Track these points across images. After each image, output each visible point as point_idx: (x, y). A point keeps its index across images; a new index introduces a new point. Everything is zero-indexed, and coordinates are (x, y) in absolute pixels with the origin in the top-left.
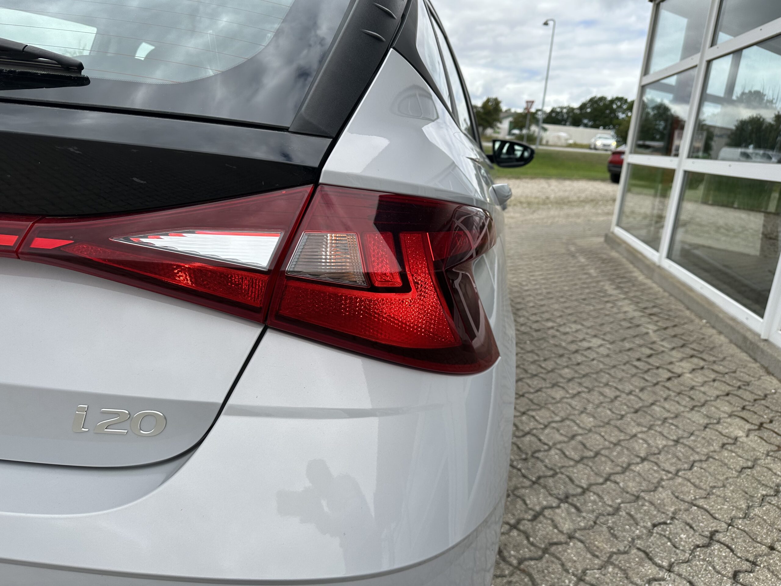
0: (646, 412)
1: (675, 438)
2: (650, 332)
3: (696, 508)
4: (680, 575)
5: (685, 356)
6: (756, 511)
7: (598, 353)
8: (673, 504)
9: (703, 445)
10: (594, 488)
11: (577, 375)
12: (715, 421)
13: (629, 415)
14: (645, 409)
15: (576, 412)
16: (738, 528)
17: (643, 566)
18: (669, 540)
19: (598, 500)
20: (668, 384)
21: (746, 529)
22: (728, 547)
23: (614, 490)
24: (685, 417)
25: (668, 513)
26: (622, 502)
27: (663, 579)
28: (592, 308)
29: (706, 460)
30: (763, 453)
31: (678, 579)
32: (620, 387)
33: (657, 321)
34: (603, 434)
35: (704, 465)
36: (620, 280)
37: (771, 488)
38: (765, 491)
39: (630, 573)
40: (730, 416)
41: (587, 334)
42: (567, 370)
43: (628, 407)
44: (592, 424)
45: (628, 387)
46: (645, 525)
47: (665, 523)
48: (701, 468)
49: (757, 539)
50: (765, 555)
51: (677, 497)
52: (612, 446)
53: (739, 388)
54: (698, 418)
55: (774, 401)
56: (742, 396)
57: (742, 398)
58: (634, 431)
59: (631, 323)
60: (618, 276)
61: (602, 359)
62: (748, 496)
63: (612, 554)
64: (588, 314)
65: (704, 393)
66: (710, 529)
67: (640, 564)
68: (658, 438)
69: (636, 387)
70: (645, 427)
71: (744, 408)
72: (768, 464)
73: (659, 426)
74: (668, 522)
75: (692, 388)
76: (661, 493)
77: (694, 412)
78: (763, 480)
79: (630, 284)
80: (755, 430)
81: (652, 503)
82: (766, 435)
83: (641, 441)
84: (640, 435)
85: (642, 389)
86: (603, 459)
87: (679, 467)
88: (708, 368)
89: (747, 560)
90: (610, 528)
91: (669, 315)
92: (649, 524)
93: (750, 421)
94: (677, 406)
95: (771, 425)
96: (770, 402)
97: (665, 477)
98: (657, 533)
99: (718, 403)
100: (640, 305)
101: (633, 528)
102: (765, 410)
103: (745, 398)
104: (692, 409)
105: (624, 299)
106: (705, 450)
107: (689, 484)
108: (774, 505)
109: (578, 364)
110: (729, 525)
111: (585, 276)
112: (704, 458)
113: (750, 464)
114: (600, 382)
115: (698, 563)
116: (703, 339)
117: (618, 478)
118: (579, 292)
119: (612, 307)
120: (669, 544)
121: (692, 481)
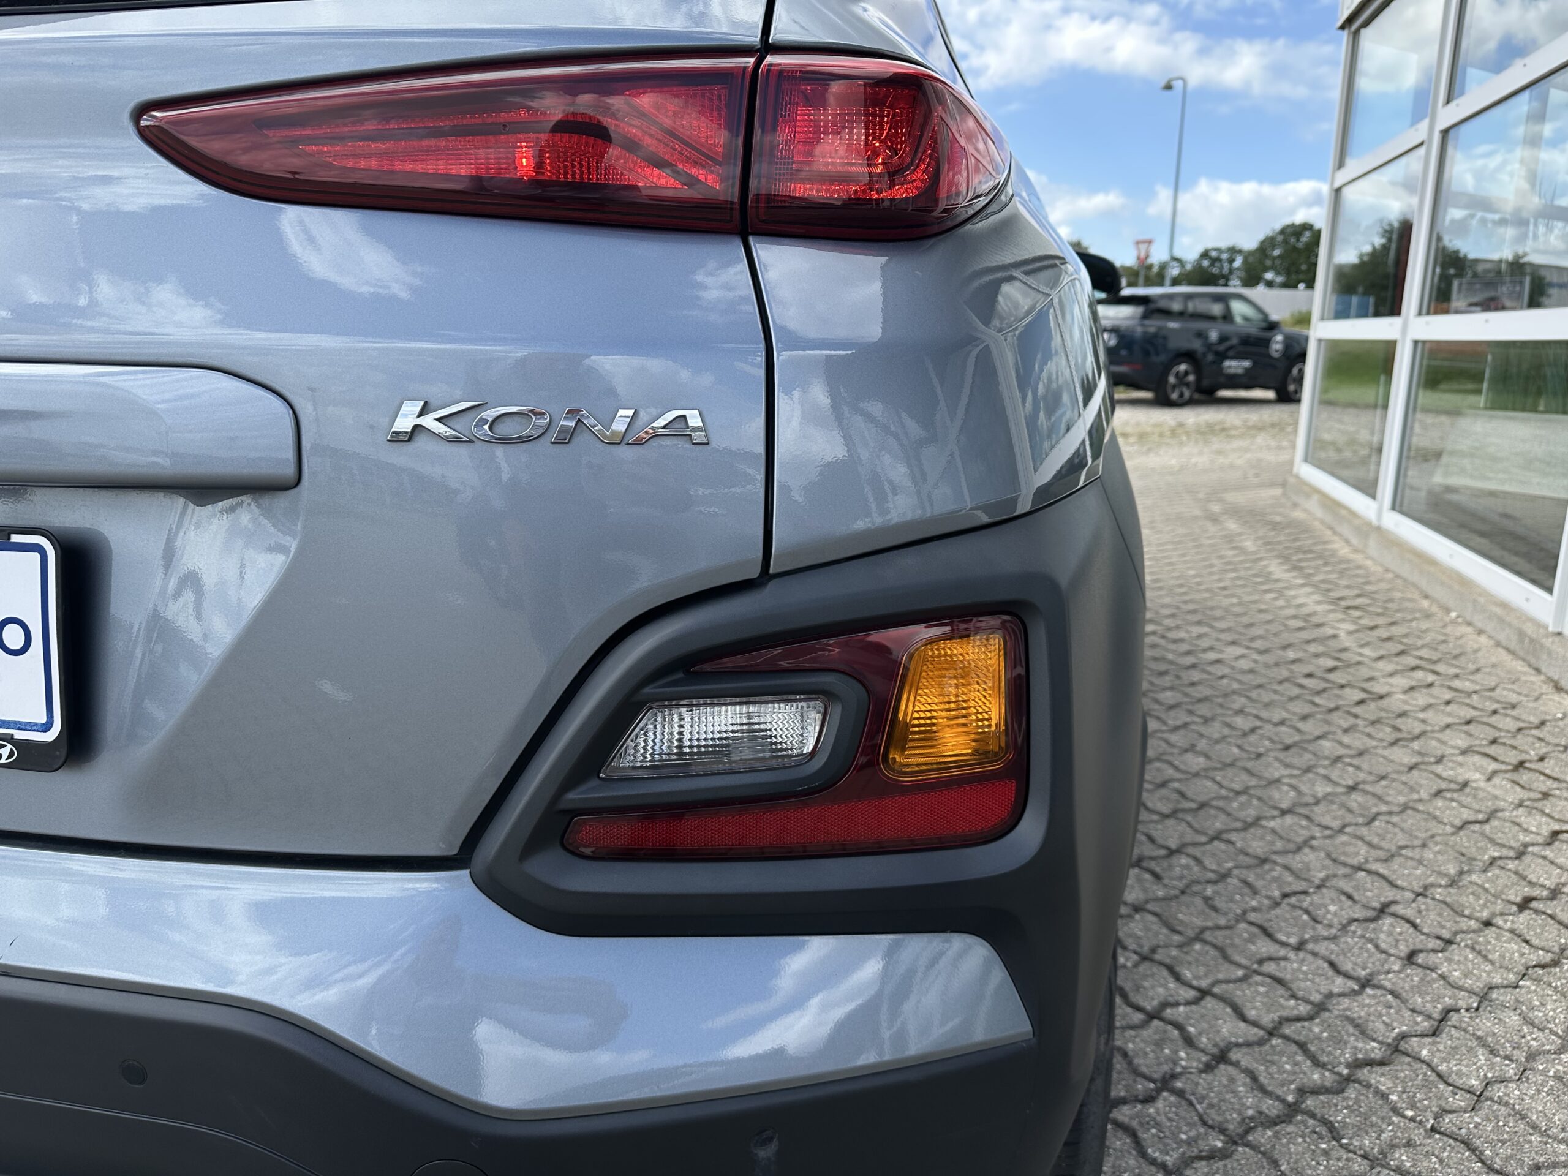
0: (1305, 749)
1: (1350, 783)
2: (1342, 634)
3: (1363, 874)
4: (1315, 954)
5: (1399, 668)
6: (1474, 877)
7: (1233, 668)
8: (1324, 868)
9: (1400, 793)
10: (1190, 850)
11: (1186, 700)
12: (1432, 760)
13: (1272, 754)
14: (1305, 745)
15: (1176, 751)
16: (1433, 899)
17: (1254, 943)
18: (1307, 912)
19: (1192, 863)
20: (1357, 710)
21: (1448, 900)
22: (1409, 921)
23: (1224, 852)
24: (1376, 754)
25: (1312, 879)
26: (1236, 867)
27: (1285, 959)
28: (1235, 600)
29: (1402, 812)
30: (1512, 803)
31: (1310, 958)
32: (1264, 714)
33: (1359, 618)
34: (1218, 778)
35: (1395, 819)
36: (1301, 556)
37: (1512, 848)
38: (1498, 851)
39: (1230, 951)
40: (1464, 752)
41: (1218, 640)
42: (1169, 694)
43: (1272, 741)
44: (1203, 766)
45: (1277, 715)
46: (1269, 893)
47: (1305, 893)
48: (1388, 822)
49: (1463, 912)
50: (1474, 931)
51: (1335, 861)
52: (1231, 795)
53: (1495, 712)
54: (1402, 756)
55: (1557, 730)
56: (1496, 724)
57: (1495, 727)
58: (1277, 775)
59: (1306, 621)
60: (1299, 550)
61: (1239, 677)
62: (1464, 859)
63: (1203, 930)
64: (1226, 610)
65: (1424, 721)
66: (1382, 899)
67: (1252, 940)
68: (1318, 783)
69: (1294, 714)
70: (1299, 769)
71: (1494, 742)
72: (1516, 816)
73: (1325, 767)
74: (1311, 890)
75: (1403, 714)
76: (1306, 855)
77: (1395, 748)
78: (1500, 838)
79: (1320, 562)
80: (1506, 771)
81: (1287, 868)
82: (1525, 778)
83: (1286, 788)
84: (1286, 780)
85: (1305, 718)
86: (1213, 812)
87: (1347, 821)
88: (1442, 686)
89: (1438, 937)
90: (1207, 900)
91: (1386, 608)
92: (1276, 894)
93: (1500, 758)
94: (1366, 740)
95: (1540, 764)
96: (1549, 732)
97: (1318, 835)
98: (1289, 904)
99: (1447, 735)
100: (1331, 594)
101: (1247, 899)
102: (1534, 744)
103: (1500, 726)
104: (1393, 744)
105: (1303, 585)
106: (1402, 799)
107: (1360, 843)
108: (1509, 870)
109: (1193, 684)
110: (1419, 895)
111: (1231, 553)
112: (1396, 809)
113: (1480, 817)
114: (1229, 709)
115: (1349, 940)
116: (1444, 642)
117: (1233, 837)
118: (1216, 577)
119: (1276, 599)
120: (1305, 917)
121: (1368, 838)
